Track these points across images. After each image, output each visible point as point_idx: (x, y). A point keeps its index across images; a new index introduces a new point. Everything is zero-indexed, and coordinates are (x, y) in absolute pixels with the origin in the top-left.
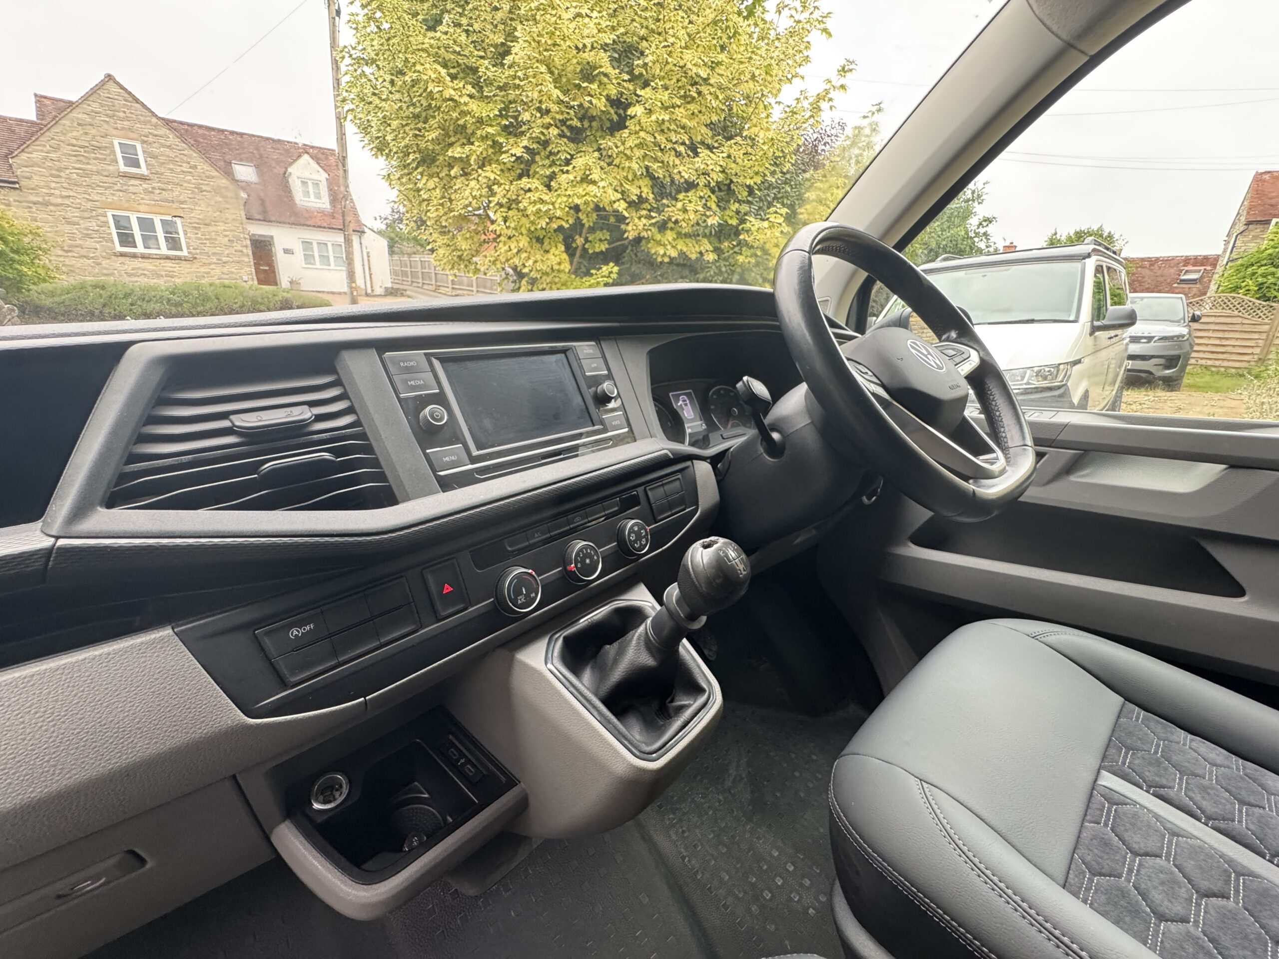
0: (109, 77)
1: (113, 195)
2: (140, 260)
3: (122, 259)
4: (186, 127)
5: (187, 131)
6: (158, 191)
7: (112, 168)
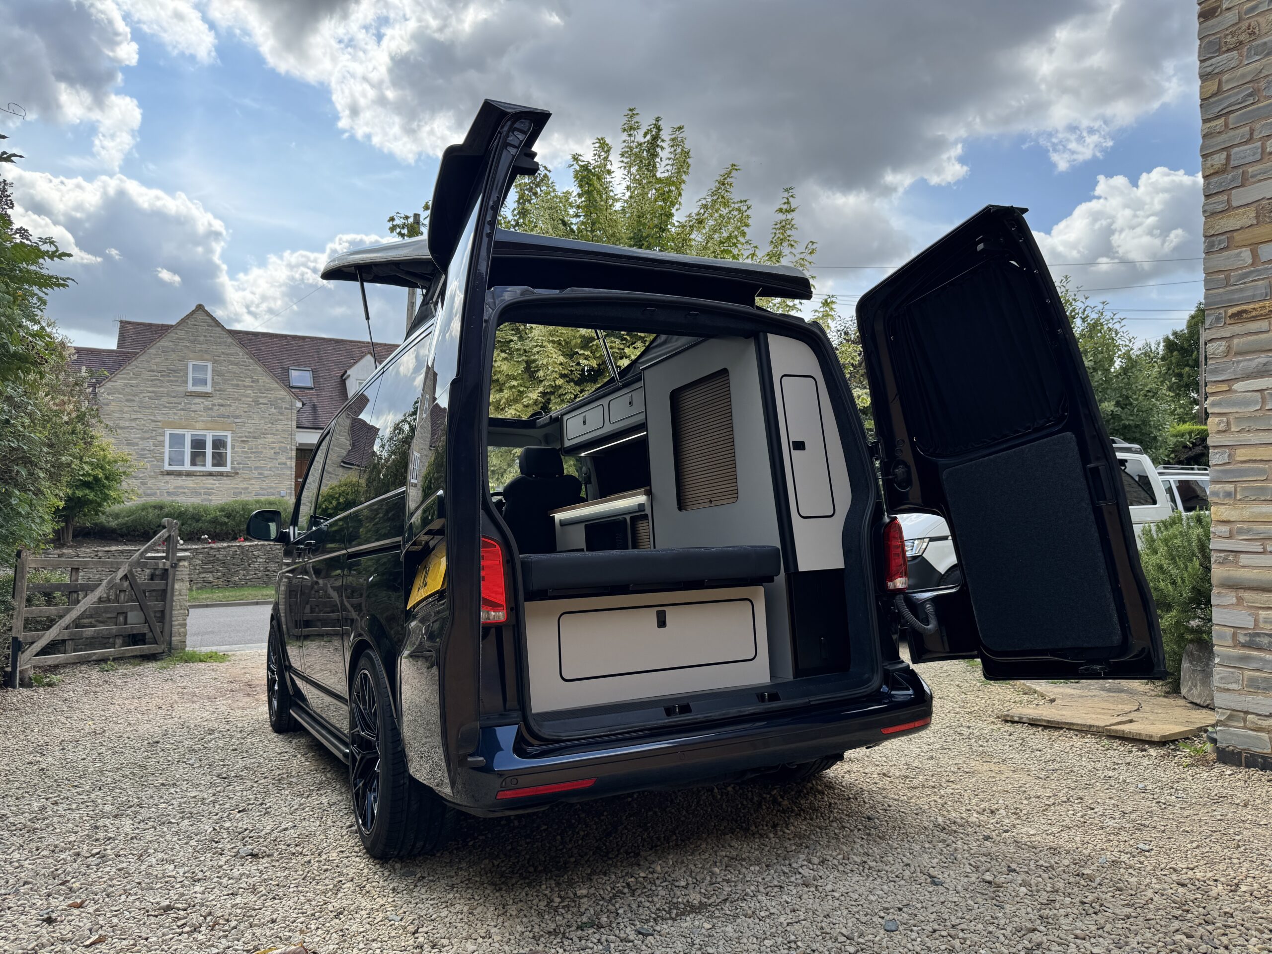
0: (200, 307)
1: (175, 414)
2: (184, 478)
3: (167, 478)
4: (250, 336)
5: (250, 340)
6: (217, 407)
7: (181, 389)
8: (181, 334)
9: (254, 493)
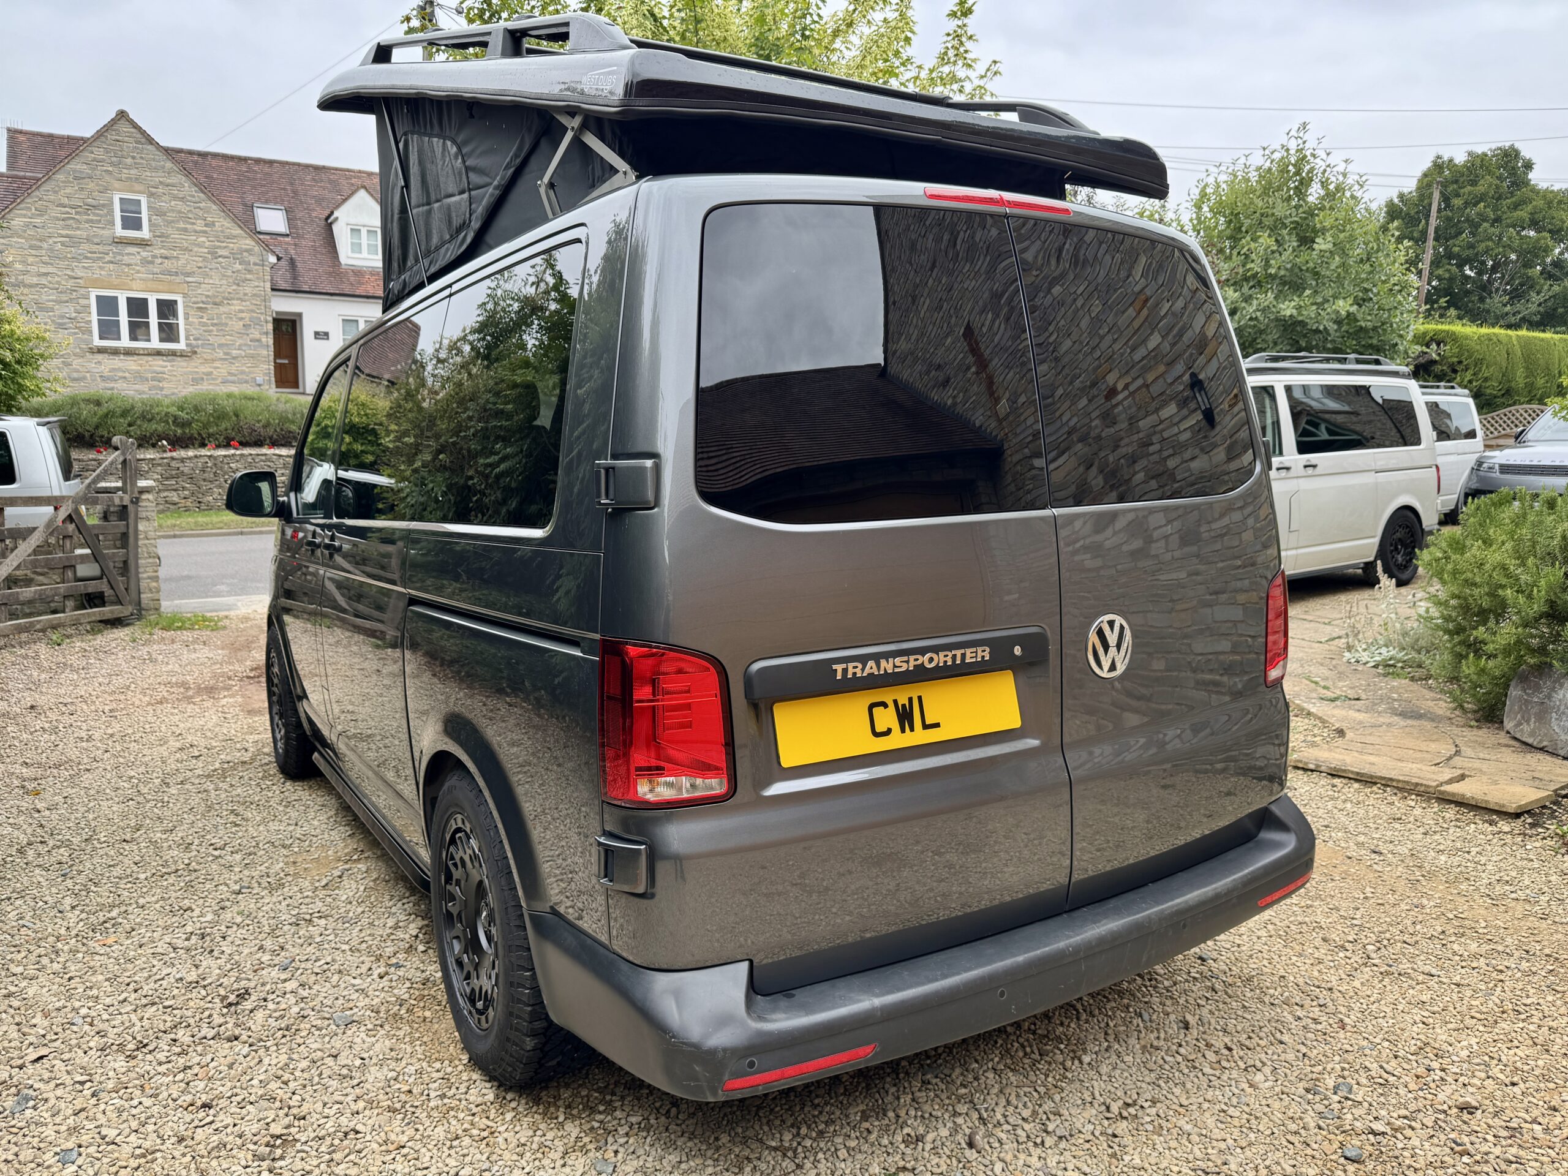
0: (122, 115)
1: (102, 268)
2: (122, 357)
3: (100, 357)
5: (196, 163)
7: (106, 233)
8: (98, 152)
9: (220, 380)
